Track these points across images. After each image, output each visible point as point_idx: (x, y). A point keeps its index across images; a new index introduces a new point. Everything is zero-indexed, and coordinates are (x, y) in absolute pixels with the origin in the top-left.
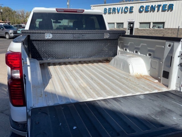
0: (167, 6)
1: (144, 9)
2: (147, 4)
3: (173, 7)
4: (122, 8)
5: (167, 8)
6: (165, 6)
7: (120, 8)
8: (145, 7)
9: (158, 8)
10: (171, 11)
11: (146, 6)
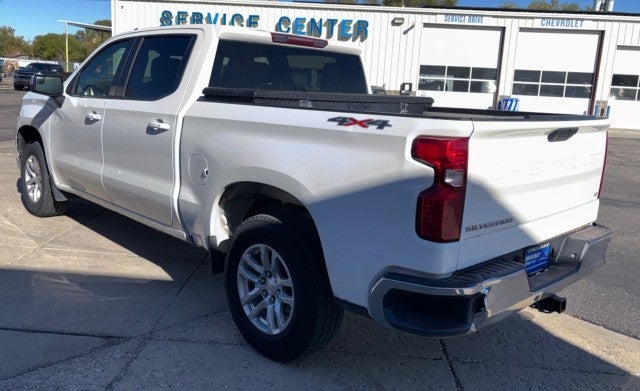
0: (352, 26)
1: (291, 26)
2: (300, 14)
3: (368, 29)
4: (225, 15)
5: (351, 32)
6: (345, 24)
7: (217, 15)
8: (292, 20)
9: (328, 29)
10: (362, 40)
11: (297, 19)
